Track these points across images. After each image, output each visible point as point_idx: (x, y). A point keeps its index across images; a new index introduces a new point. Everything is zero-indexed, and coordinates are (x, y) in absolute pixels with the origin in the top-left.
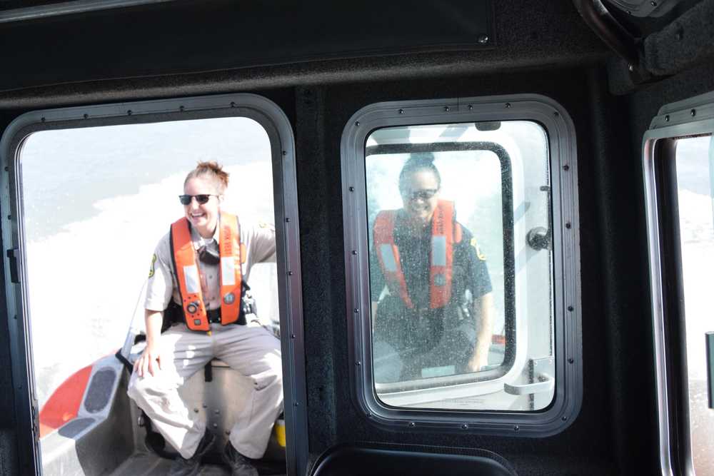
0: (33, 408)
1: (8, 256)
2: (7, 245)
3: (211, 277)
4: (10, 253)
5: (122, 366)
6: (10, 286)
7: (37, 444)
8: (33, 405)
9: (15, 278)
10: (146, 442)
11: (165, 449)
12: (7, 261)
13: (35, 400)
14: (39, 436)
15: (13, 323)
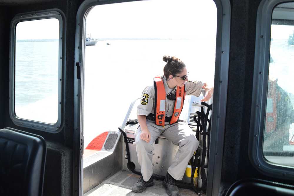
0: (81, 140)
1: (76, 66)
2: (77, 60)
3: (170, 105)
4: (78, 64)
5: (121, 133)
6: (76, 80)
7: (82, 157)
8: (82, 138)
9: (79, 77)
10: (127, 166)
11: (135, 170)
12: (76, 67)
13: (83, 136)
14: (83, 154)
15: (76, 98)
